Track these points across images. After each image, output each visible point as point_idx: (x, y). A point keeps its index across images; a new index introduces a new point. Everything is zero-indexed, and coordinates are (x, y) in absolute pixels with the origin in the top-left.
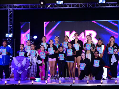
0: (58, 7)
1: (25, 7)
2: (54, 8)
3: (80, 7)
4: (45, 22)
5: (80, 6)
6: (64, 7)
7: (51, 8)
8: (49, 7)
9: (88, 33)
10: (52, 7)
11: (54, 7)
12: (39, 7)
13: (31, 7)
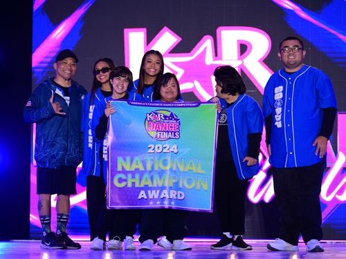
9: (230, 37)
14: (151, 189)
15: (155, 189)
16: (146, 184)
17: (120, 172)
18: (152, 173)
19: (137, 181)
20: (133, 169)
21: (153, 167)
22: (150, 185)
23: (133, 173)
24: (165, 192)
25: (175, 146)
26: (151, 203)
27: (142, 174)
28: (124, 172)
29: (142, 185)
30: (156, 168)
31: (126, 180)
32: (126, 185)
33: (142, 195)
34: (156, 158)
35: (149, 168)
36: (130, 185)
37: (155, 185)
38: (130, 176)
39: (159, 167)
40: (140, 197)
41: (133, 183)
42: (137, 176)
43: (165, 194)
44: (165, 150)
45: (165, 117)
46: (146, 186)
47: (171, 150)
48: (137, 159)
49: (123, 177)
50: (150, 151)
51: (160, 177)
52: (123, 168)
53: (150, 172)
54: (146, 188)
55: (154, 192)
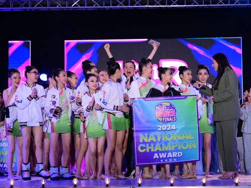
0: (97, 5)
1: (19, 6)
2: (86, 8)
3: (149, 6)
4: (65, 41)
5: (150, 4)
6: (113, 5)
7: (79, 7)
8: (76, 5)
10: (84, 6)
11: (88, 5)
12: (51, 6)
13: (33, 6)
14: (161, 152)
15: (164, 152)
16: (158, 149)
17: (141, 143)
18: (162, 143)
19: (152, 148)
20: (149, 141)
21: (161, 139)
22: (160, 150)
23: (150, 143)
24: (170, 153)
25: (174, 126)
26: (162, 161)
27: (155, 143)
28: (144, 142)
29: (155, 150)
30: (163, 140)
31: (145, 148)
32: (146, 151)
33: (156, 156)
34: (163, 134)
35: (159, 140)
36: (148, 151)
37: (163, 150)
38: (148, 145)
39: (165, 139)
40: (154, 158)
41: (150, 150)
42: (152, 145)
43: (170, 155)
44: (168, 129)
45: (167, 106)
46: (158, 150)
47: (172, 128)
48: (152, 134)
49: (144, 146)
50: (159, 129)
51: (166, 145)
52: (143, 140)
53: (160, 142)
54: (158, 152)
55: (163, 154)
